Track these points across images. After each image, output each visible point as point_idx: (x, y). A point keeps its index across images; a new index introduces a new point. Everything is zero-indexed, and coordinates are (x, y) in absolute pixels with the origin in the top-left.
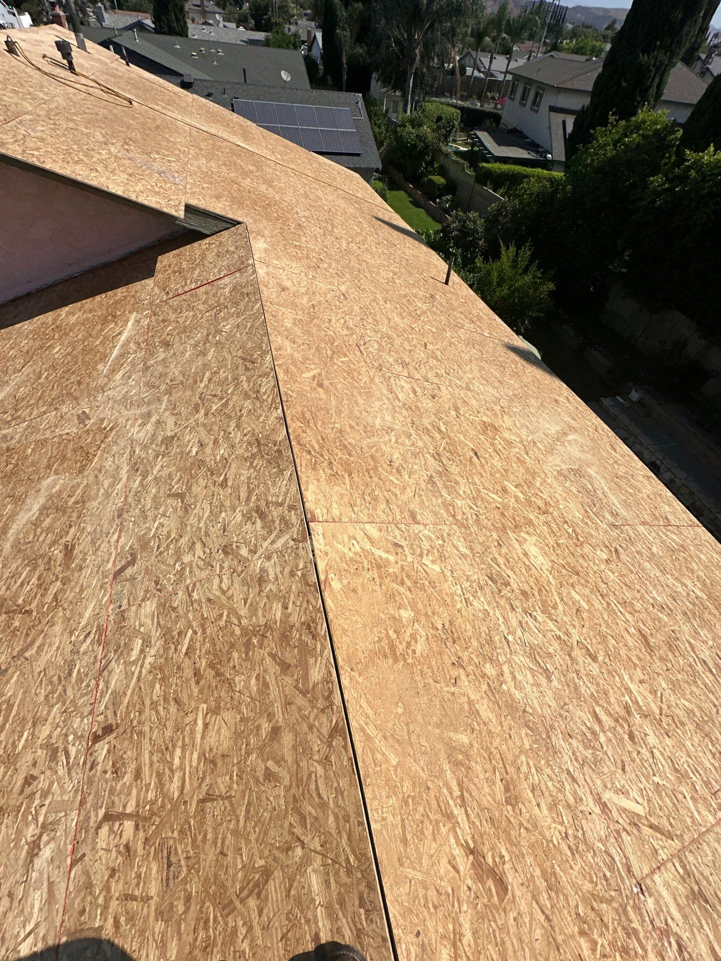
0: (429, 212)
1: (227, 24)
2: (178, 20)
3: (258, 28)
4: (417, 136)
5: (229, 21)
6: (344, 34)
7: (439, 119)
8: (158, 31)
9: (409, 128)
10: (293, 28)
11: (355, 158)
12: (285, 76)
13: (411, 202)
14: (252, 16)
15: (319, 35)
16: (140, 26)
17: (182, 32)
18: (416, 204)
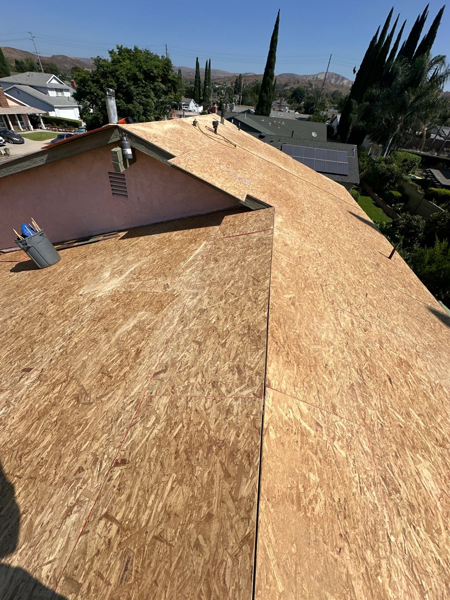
0: (385, 211)
1: (290, 111)
2: (267, 109)
3: (306, 113)
4: (388, 169)
5: (292, 109)
6: (354, 117)
7: (405, 160)
8: (255, 114)
9: (383, 164)
10: (325, 113)
11: (343, 177)
12: (314, 134)
13: (374, 204)
14: (305, 107)
15: (339, 117)
16: (248, 112)
17: (267, 114)
18: (377, 205)
